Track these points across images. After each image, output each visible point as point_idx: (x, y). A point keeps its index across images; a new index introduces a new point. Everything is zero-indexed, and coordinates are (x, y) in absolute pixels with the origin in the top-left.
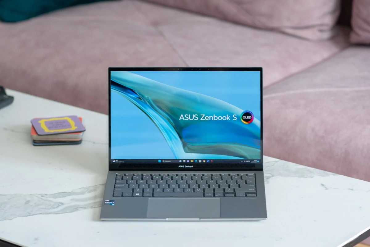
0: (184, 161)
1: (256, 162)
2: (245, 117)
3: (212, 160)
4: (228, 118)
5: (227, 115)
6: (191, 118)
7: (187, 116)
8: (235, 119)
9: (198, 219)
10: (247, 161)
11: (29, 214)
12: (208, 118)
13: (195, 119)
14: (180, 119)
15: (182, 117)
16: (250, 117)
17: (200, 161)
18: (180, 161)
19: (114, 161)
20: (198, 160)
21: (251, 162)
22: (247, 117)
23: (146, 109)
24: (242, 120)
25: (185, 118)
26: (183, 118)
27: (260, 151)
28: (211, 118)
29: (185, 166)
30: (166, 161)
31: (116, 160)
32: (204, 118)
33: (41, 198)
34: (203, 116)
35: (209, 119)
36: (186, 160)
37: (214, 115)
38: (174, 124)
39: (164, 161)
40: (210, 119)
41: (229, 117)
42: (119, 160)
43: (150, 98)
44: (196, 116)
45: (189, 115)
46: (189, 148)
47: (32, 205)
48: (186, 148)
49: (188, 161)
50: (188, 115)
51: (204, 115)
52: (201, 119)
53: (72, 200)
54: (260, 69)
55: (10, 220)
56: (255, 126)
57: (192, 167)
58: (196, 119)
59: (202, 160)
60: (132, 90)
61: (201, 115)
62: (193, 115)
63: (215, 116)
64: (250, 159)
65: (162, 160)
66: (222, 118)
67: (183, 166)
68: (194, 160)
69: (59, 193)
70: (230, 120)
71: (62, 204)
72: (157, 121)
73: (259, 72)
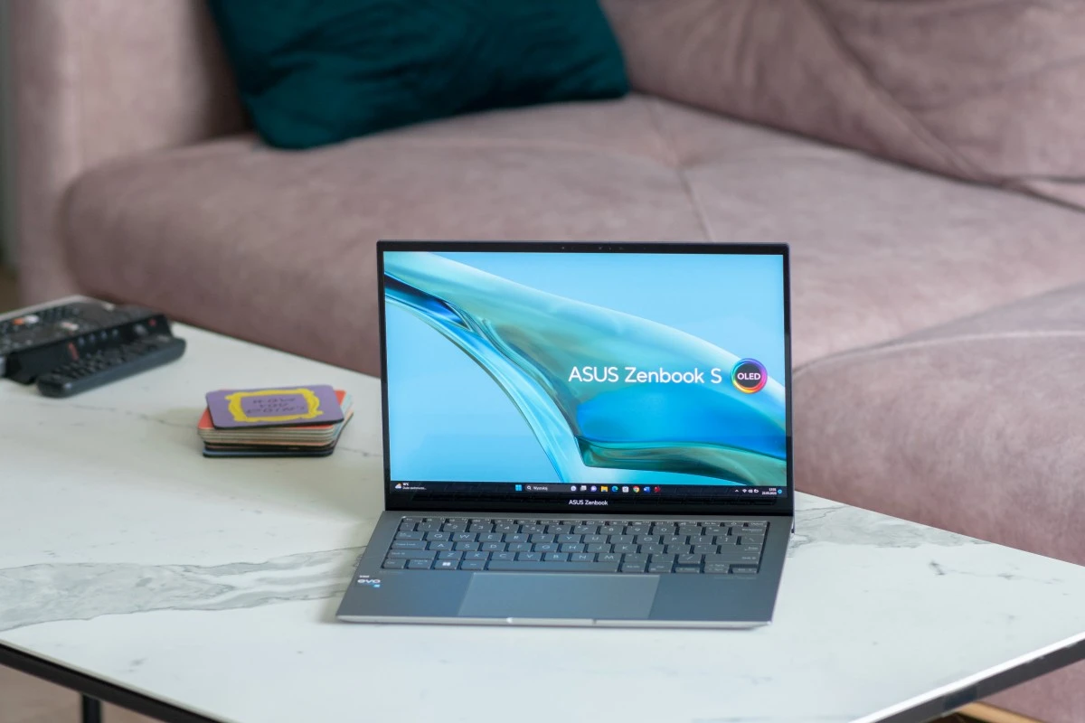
0: (584, 488)
1: (775, 493)
2: (744, 376)
3: (656, 486)
4: (699, 377)
5: (696, 370)
6: (601, 376)
7: (587, 371)
8: (717, 379)
10: (751, 491)
11: (137, 609)
12: (646, 376)
13: (610, 380)
14: (570, 380)
15: (575, 374)
16: (757, 376)
18: (574, 488)
19: (399, 486)
20: (620, 486)
21: (760, 493)
22: (748, 376)
23: (481, 352)
24: (735, 383)
25: (583, 376)
26: (579, 376)
28: (653, 377)
29: (585, 502)
30: (535, 488)
31: (404, 484)
32: (634, 377)
33: (182, 575)
34: (630, 371)
35: (647, 379)
36: (589, 486)
37: (661, 369)
38: (554, 392)
39: (529, 488)
40: (650, 381)
41: (702, 374)
42: (412, 484)
43: (489, 323)
44: (613, 371)
45: (595, 368)
47: (152, 590)
48: (589, 455)
49: (594, 489)
50: (591, 369)
51: (634, 369)
52: (627, 380)
54: (781, 250)
55: (86, 619)
57: (606, 503)
58: (614, 378)
59: (631, 486)
60: (442, 302)
62: (605, 368)
63: (664, 371)
64: (757, 484)
65: (524, 485)
66: (683, 378)
67: (581, 502)
68: (610, 486)
71: (231, 588)
72: (510, 385)
73: (780, 257)
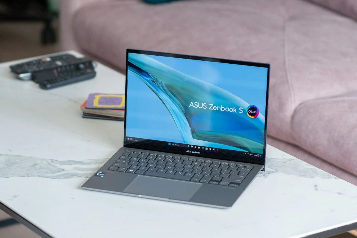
0: (192, 147)
1: (259, 156)
2: (251, 112)
3: (218, 149)
4: (235, 110)
5: (234, 107)
6: (200, 106)
7: (196, 104)
8: (241, 112)
9: (168, 200)
10: (250, 154)
11: (27, 175)
12: (216, 108)
13: (204, 108)
15: (191, 105)
16: (255, 112)
17: (207, 149)
18: (188, 146)
19: (128, 139)
20: (205, 147)
21: (254, 155)
24: (247, 114)
25: (194, 105)
26: (193, 105)
27: (262, 145)
29: (192, 152)
30: (175, 145)
31: (131, 138)
32: (212, 108)
33: (49, 163)
34: (211, 105)
36: (194, 146)
37: (222, 106)
38: (184, 110)
40: (218, 110)
41: (236, 109)
42: (133, 138)
44: (205, 105)
46: (197, 135)
47: (36, 168)
48: (194, 134)
53: (75, 168)
54: (267, 66)
55: (7, 178)
56: (259, 121)
57: (199, 153)
58: (205, 107)
59: (209, 148)
60: (147, 73)
61: (210, 104)
62: (202, 103)
63: (223, 107)
65: (172, 143)
66: (229, 110)
67: (191, 152)
68: (201, 147)
69: (69, 161)
70: (236, 112)
71: (63, 170)
72: (169, 106)
73: (267, 69)
